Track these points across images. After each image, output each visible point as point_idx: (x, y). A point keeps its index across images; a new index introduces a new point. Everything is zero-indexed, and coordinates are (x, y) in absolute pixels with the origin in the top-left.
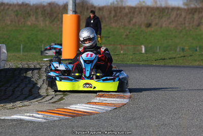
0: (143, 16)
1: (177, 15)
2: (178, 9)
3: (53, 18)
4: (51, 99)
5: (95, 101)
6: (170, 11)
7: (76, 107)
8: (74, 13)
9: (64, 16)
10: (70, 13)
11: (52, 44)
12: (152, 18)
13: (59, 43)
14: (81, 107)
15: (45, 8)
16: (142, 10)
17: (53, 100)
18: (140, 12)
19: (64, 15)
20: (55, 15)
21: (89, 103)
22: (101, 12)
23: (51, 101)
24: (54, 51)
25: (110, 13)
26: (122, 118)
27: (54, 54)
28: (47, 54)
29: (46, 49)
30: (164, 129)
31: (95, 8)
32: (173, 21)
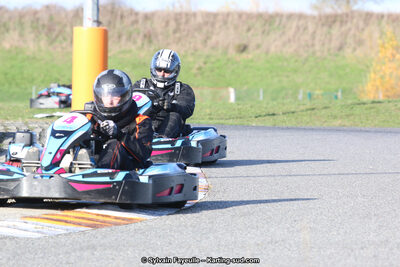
0: (232, 31)
1: (298, 28)
2: (301, 16)
3: (54, 36)
6: (284, 20)
8: (95, 24)
9: (77, 30)
10: (88, 23)
11: (52, 85)
12: (250, 34)
13: (68, 84)
15: (37, 16)
16: (230, 19)
18: (225, 23)
19: (75, 29)
20: (58, 28)
22: (149, 23)
24: (57, 99)
25: (167, 23)
26: (190, 229)
27: (57, 106)
28: (42, 106)
29: (41, 96)
30: (274, 250)
31: (137, 14)
32: (289, 41)
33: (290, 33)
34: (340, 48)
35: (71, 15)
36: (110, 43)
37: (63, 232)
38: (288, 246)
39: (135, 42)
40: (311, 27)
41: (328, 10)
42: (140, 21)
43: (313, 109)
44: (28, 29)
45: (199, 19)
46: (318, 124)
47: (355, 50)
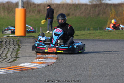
0: (65, 9)
1: (85, 8)
2: (86, 5)
3: (9, 11)
4: (9, 60)
5: (36, 61)
6: (81, 6)
7: (24, 65)
8: (22, 8)
10: (20, 7)
11: (9, 27)
12: (70, 10)
13: (14, 26)
14: (27, 65)
15: (4, 5)
17: (10, 61)
18: (63, 7)
19: (16, 9)
20: (11, 9)
21: (32, 62)
22: (39, 7)
23: (9, 61)
24: (10, 31)
25: (45, 7)
26: (52, 71)
27: (10, 33)
28: (6, 33)
29: (6, 30)
30: (78, 77)
31: (35, 4)
32: (83, 12)
33: (83, 10)
34: (98, 15)
35: (15, 5)
36: (27, 13)
37: (13, 72)
38: (82, 76)
39: (35, 13)
40: (89, 8)
41: (94, 3)
42: (36, 6)
43: (90, 34)
44: (2, 9)
45: (55, 6)
46: (91, 38)
47: (103, 15)
